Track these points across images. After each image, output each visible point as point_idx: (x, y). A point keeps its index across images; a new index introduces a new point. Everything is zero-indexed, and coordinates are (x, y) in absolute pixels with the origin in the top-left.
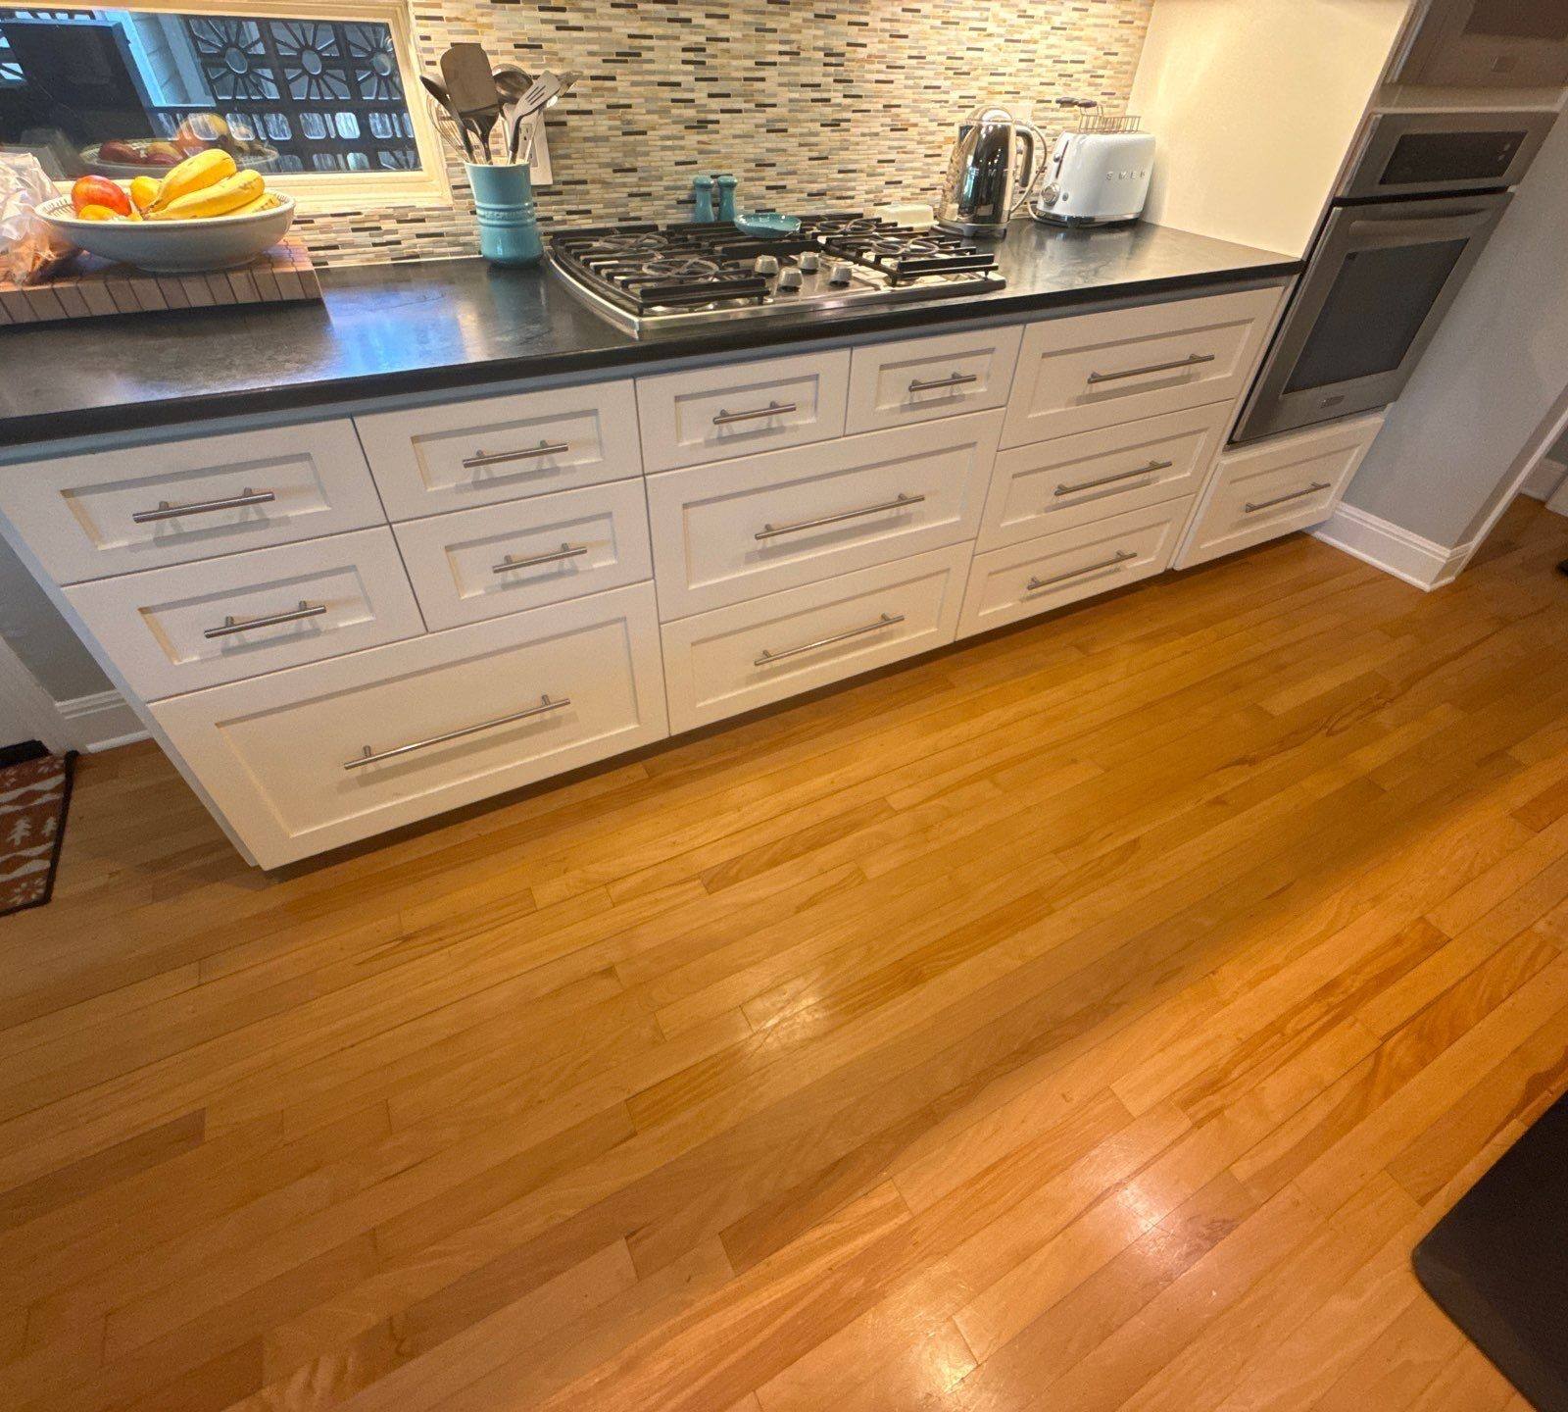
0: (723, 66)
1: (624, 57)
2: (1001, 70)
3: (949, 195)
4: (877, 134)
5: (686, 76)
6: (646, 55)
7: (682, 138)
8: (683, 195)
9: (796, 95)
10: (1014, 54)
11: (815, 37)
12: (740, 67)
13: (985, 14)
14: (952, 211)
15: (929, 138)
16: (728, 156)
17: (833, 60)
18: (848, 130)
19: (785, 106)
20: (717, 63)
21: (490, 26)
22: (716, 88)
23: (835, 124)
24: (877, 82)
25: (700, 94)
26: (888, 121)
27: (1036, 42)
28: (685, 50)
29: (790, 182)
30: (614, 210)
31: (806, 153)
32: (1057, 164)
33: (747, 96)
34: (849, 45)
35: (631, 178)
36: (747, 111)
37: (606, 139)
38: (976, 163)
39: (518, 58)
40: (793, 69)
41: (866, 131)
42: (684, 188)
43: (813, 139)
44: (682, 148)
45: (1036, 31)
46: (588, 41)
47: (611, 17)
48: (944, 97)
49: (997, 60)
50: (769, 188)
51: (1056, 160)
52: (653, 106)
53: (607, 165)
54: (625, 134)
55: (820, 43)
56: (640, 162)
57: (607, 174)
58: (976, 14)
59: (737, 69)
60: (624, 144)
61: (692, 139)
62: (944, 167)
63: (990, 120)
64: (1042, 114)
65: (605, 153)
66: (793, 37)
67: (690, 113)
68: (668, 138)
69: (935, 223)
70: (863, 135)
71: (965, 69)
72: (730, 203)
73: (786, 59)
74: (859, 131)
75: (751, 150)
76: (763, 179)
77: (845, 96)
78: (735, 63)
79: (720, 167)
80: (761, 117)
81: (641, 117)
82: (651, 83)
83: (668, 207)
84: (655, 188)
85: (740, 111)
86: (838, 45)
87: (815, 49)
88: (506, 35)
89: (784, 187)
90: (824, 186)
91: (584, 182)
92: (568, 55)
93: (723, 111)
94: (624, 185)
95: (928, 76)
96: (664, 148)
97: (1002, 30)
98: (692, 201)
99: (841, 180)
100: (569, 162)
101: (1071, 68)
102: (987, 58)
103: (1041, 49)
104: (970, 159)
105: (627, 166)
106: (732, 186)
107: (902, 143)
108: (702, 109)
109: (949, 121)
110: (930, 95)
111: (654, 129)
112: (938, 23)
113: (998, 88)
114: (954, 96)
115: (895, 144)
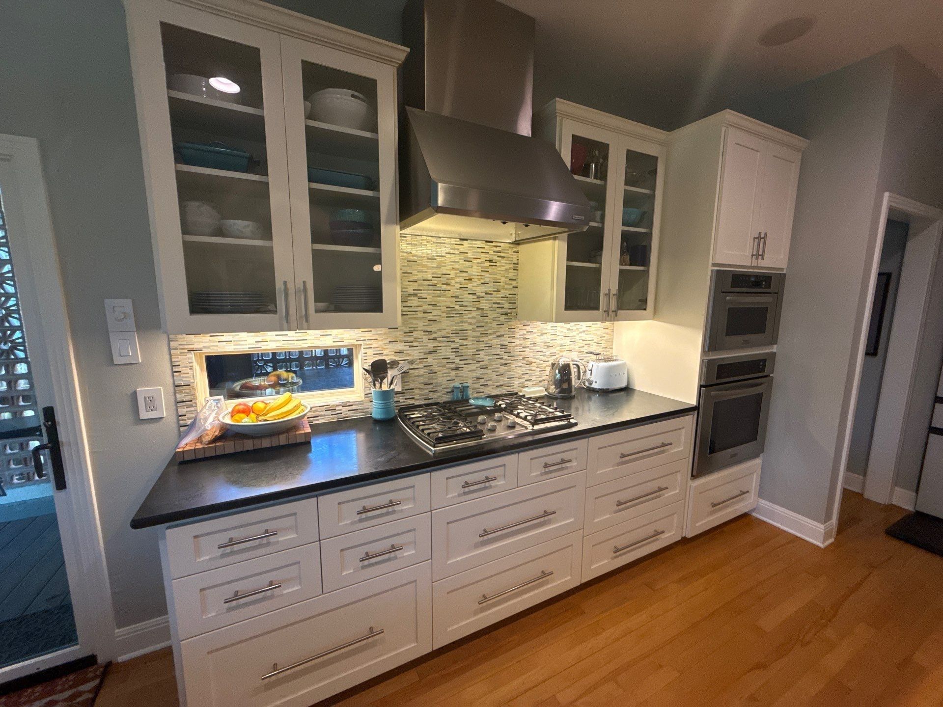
0: (465, 352)
1: (430, 353)
2: (564, 345)
3: (551, 383)
4: (521, 366)
5: (452, 356)
6: (438, 351)
7: (450, 373)
8: (449, 390)
9: (491, 358)
10: (567, 341)
11: (497, 342)
12: (471, 352)
13: (556, 331)
14: (553, 389)
15: (541, 366)
16: (467, 377)
17: (503, 347)
18: (510, 366)
19: (487, 361)
20: (463, 350)
21: (387, 348)
22: (462, 358)
23: (505, 364)
24: (520, 351)
25: (457, 360)
26: (525, 362)
27: (575, 336)
28: (452, 349)
29: (489, 383)
30: (423, 397)
31: (495, 374)
32: (590, 372)
33: (473, 359)
34: (509, 343)
35: (431, 386)
36: (473, 363)
37: (423, 375)
38: (559, 372)
39: (395, 356)
40: (489, 351)
41: (517, 365)
42: (450, 388)
43: (497, 370)
44: (450, 376)
45: (574, 333)
46: (419, 349)
47: (428, 343)
48: (545, 354)
49: (562, 342)
50: (481, 385)
51: (590, 370)
52: (440, 365)
53: (422, 383)
54: (429, 373)
55: (499, 343)
56: (434, 381)
57: (422, 386)
58: (553, 331)
59: (470, 352)
60: (429, 376)
61: (453, 373)
62: (548, 374)
63: (562, 361)
64: (581, 356)
65: (422, 380)
66: (489, 342)
67: (453, 366)
68: (445, 373)
69: (547, 393)
70: (516, 367)
71: (551, 345)
72: (467, 393)
73: (487, 348)
74: (514, 366)
75: (475, 375)
76: (479, 383)
77: (508, 356)
78: (469, 351)
79: (464, 380)
80: (478, 365)
81: (435, 368)
82: (441, 359)
83: (443, 394)
84: (439, 389)
85: (471, 364)
86: (505, 343)
87: (497, 345)
88: (393, 350)
89: (487, 385)
90: (502, 383)
91: (413, 389)
92: (412, 354)
93: (465, 364)
94: (428, 389)
95: (538, 348)
96: (443, 377)
97: (562, 334)
98: (452, 391)
99: (508, 381)
100: (408, 383)
101: (589, 342)
102: (558, 342)
103: (577, 338)
104: (557, 371)
105: (429, 383)
106: (468, 387)
107: (530, 368)
108: (458, 364)
109: (547, 360)
110: (540, 354)
111: (440, 371)
112: (540, 334)
113: (563, 350)
114: (548, 353)
115: (528, 368)
